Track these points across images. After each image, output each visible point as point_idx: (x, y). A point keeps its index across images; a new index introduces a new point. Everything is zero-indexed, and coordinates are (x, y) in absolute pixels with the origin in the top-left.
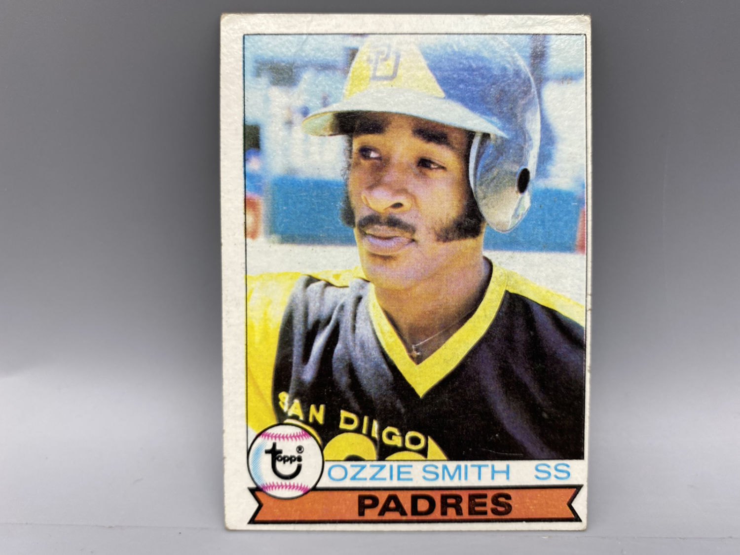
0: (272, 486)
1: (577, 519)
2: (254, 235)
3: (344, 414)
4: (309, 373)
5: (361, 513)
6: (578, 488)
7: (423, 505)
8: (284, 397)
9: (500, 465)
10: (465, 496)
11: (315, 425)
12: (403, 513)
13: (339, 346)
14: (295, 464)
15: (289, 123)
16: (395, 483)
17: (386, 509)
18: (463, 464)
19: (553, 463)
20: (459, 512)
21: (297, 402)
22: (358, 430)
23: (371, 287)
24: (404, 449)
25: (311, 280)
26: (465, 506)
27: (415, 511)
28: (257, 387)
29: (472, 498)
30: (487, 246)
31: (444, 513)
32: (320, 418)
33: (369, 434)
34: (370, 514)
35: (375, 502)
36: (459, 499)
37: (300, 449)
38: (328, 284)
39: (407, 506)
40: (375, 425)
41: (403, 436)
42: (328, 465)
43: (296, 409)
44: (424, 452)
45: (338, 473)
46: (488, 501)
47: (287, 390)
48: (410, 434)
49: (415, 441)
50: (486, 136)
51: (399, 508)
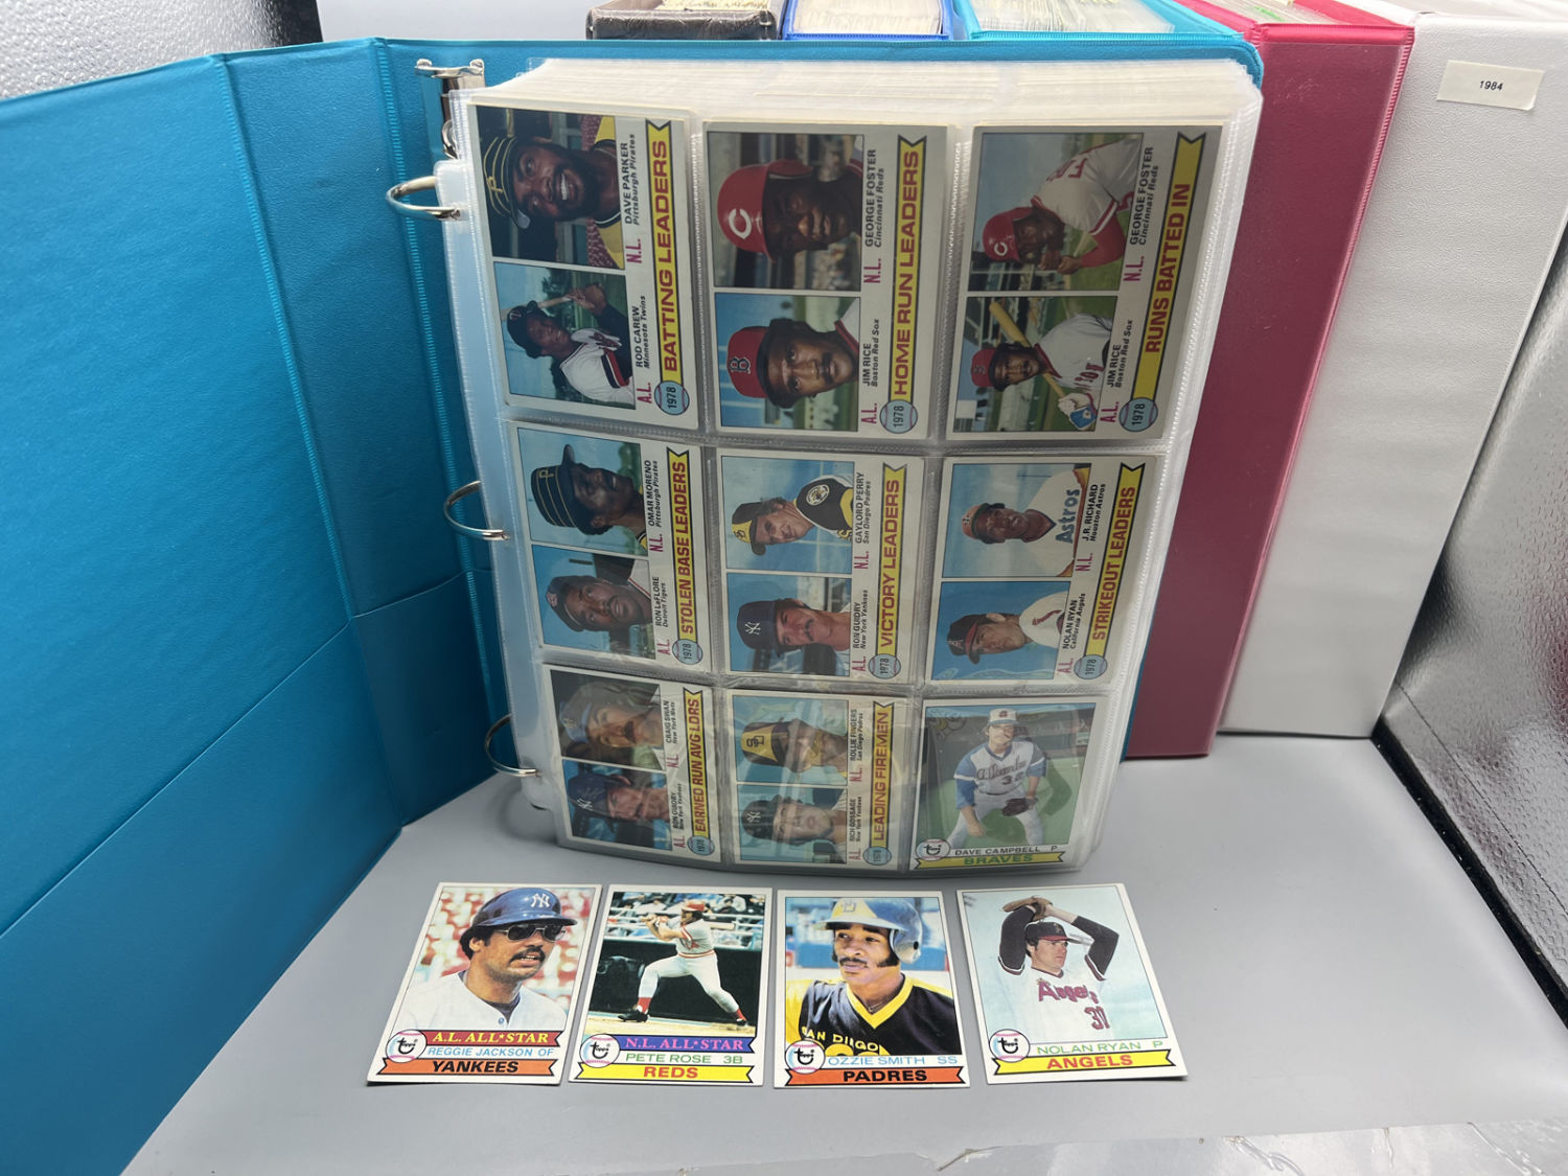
0: (798, 1068)
1: (963, 1082)
2: (790, 965)
3: (835, 1036)
4: (817, 1019)
5: (846, 1080)
6: (961, 1068)
7: (878, 1076)
8: (804, 1029)
9: (919, 1057)
10: (901, 1071)
11: (821, 1040)
12: (868, 1080)
13: (832, 1009)
14: (810, 1058)
15: (807, 926)
16: (864, 1066)
17: (859, 1078)
18: (899, 1057)
19: (947, 1056)
20: (898, 1079)
21: (811, 1031)
22: (843, 1042)
23: (847, 985)
24: (867, 1050)
25: (816, 982)
26: (901, 1076)
27: (874, 1079)
28: (790, 1024)
29: (904, 1073)
30: (903, 968)
31: (890, 1079)
32: (823, 1038)
33: (848, 1044)
34: (849, 1080)
35: (853, 1074)
36: (897, 1073)
37: (812, 1051)
38: (826, 984)
39: (870, 1076)
40: (852, 1041)
41: (866, 1044)
42: (827, 1058)
43: (811, 1033)
44: (878, 1052)
45: (834, 1061)
46: (914, 1074)
47: (806, 1026)
48: (869, 1044)
49: (873, 1047)
50: (896, 931)
51: (866, 1078)
